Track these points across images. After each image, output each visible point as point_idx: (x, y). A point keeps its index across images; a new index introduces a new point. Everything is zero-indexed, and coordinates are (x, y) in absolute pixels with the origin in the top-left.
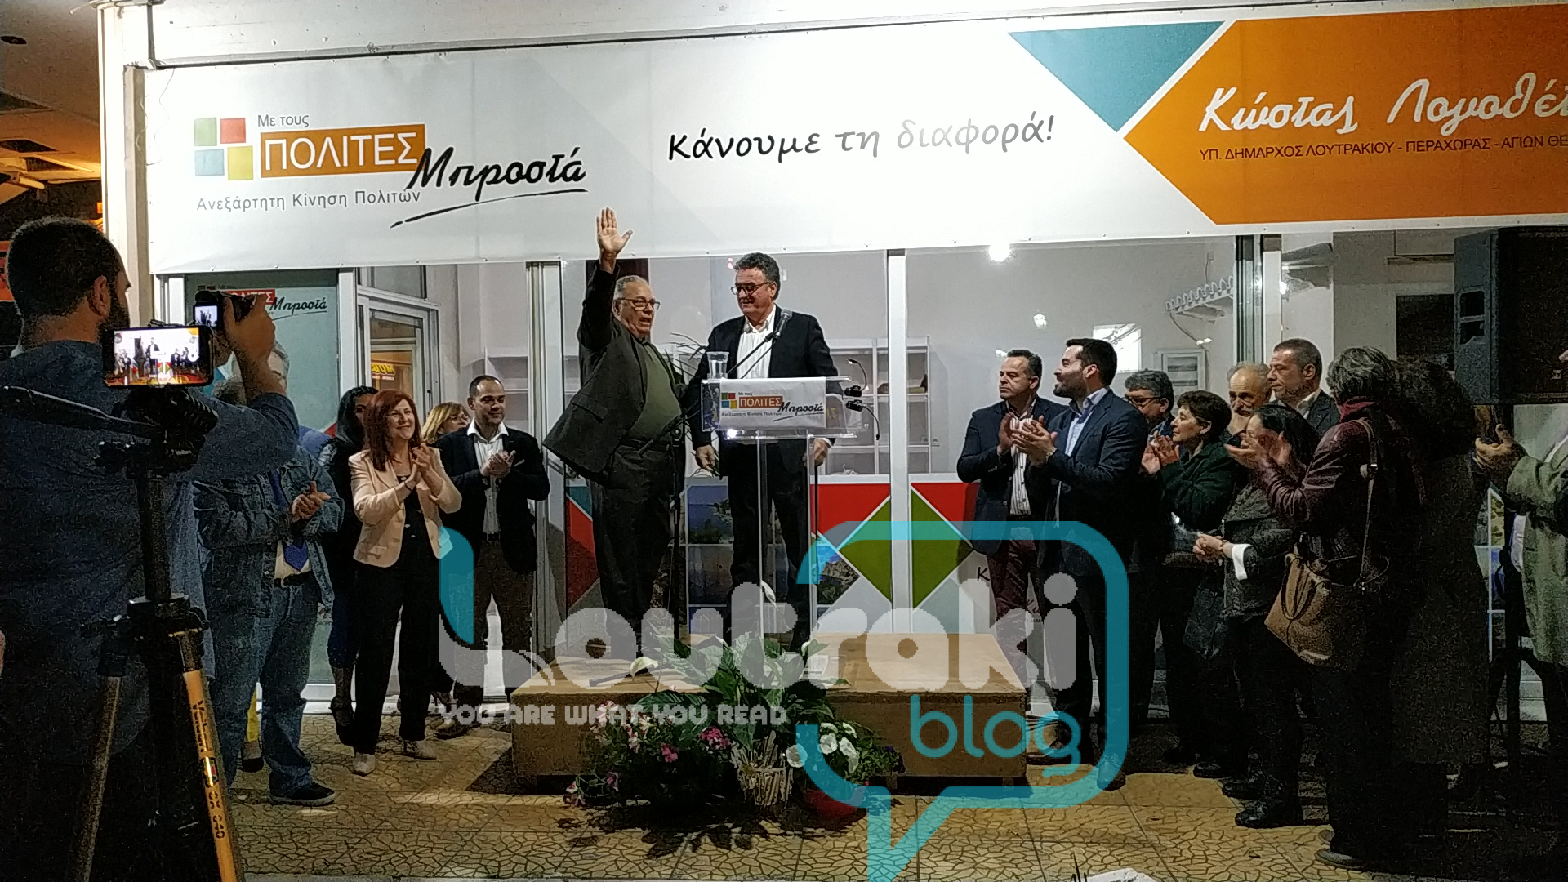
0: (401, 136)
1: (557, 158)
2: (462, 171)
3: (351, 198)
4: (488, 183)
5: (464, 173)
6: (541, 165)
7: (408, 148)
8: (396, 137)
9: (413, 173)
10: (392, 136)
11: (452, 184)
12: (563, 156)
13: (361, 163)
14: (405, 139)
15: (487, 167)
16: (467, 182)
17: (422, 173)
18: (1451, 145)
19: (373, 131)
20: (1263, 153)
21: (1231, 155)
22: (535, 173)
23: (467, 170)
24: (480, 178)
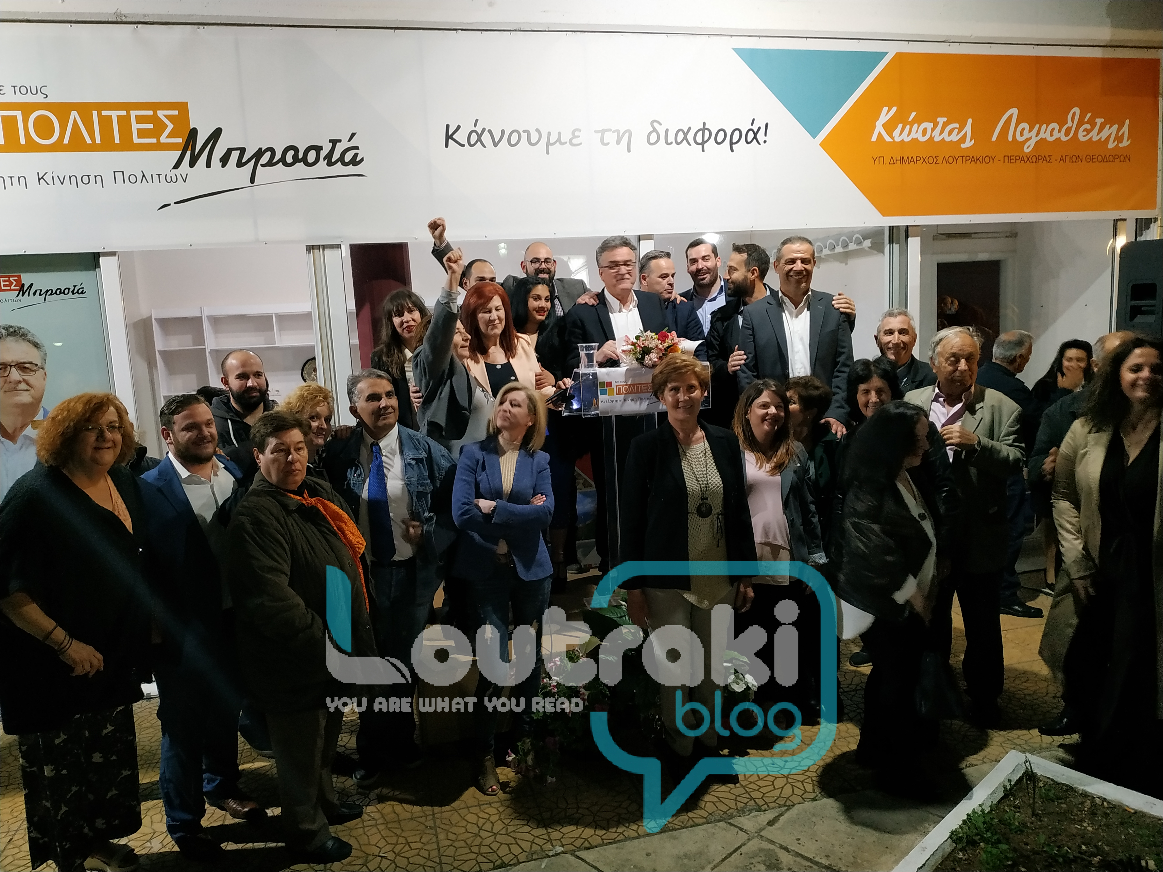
0: (161, 114)
1: (334, 142)
2: (233, 152)
3: (108, 179)
4: (262, 165)
5: (235, 155)
6: (318, 149)
7: (170, 126)
8: (155, 113)
9: (180, 152)
10: (150, 113)
11: (223, 166)
12: (340, 141)
13: (117, 140)
14: (166, 116)
15: (260, 149)
16: (240, 164)
17: (189, 153)
18: (1030, 159)
19: (128, 106)
20: (914, 160)
21: (893, 162)
22: (311, 157)
23: (239, 151)
24: (254, 160)
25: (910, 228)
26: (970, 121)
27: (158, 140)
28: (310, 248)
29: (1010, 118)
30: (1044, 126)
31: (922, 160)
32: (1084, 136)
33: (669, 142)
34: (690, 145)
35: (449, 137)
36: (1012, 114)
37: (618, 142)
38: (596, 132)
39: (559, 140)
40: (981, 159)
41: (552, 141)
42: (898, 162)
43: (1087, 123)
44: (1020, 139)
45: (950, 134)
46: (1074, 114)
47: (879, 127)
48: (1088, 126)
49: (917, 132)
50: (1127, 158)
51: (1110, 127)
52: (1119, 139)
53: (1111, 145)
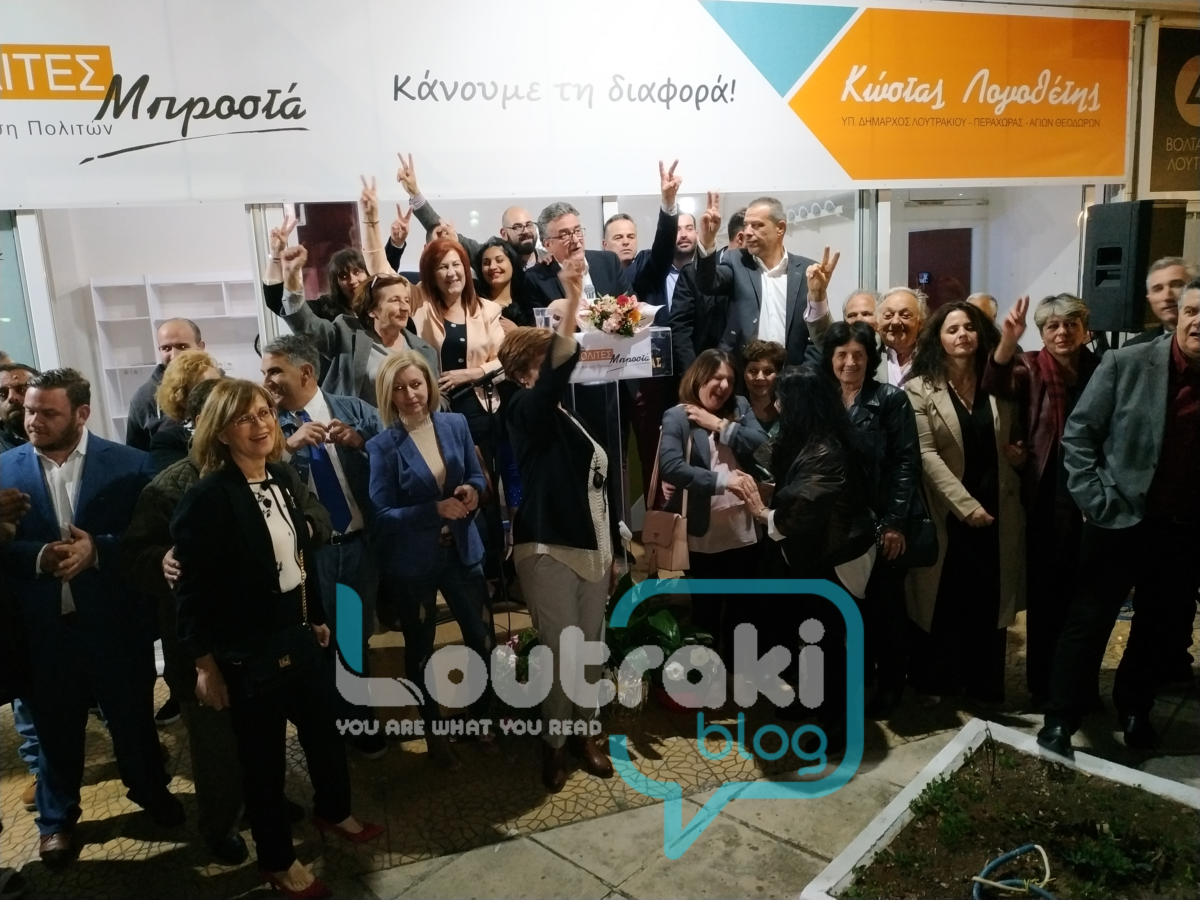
0: (80, 58)
1: (273, 93)
2: (162, 102)
3: (23, 129)
4: (195, 117)
5: (164, 106)
6: (256, 100)
7: (91, 72)
8: (73, 57)
9: (102, 102)
10: (68, 57)
11: (152, 117)
12: (279, 92)
13: (31, 87)
14: (86, 61)
15: (192, 99)
16: (170, 115)
17: (112, 102)
18: (1000, 122)
19: (43, 49)
20: (883, 122)
21: (863, 122)
22: (249, 108)
23: (168, 102)
24: (185, 111)
25: (880, 193)
26: (941, 82)
27: (78, 87)
28: (250, 207)
29: (982, 78)
30: (1015, 88)
31: (892, 121)
32: (1055, 99)
33: (633, 97)
34: (654, 102)
35: (398, 89)
36: (983, 76)
37: (579, 97)
38: (556, 86)
39: (516, 94)
40: (952, 122)
41: (509, 95)
42: (868, 123)
43: (1057, 86)
44: (990, 101)
45: (921, 93)
46: (1045, 76)
47: (849, 87)
48: (1058, 89)
49: (887, 92)
50: (1096, 123)
51: (1080, 91)
52: (1089, 103)
53: (1081, 109)
